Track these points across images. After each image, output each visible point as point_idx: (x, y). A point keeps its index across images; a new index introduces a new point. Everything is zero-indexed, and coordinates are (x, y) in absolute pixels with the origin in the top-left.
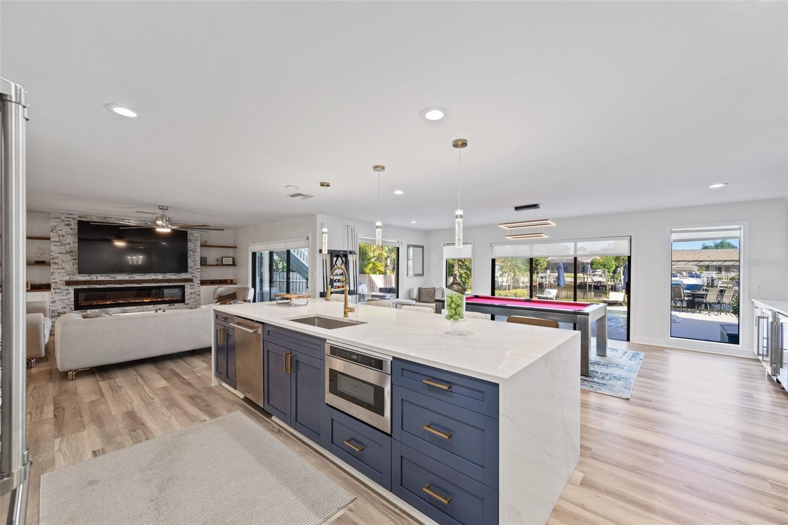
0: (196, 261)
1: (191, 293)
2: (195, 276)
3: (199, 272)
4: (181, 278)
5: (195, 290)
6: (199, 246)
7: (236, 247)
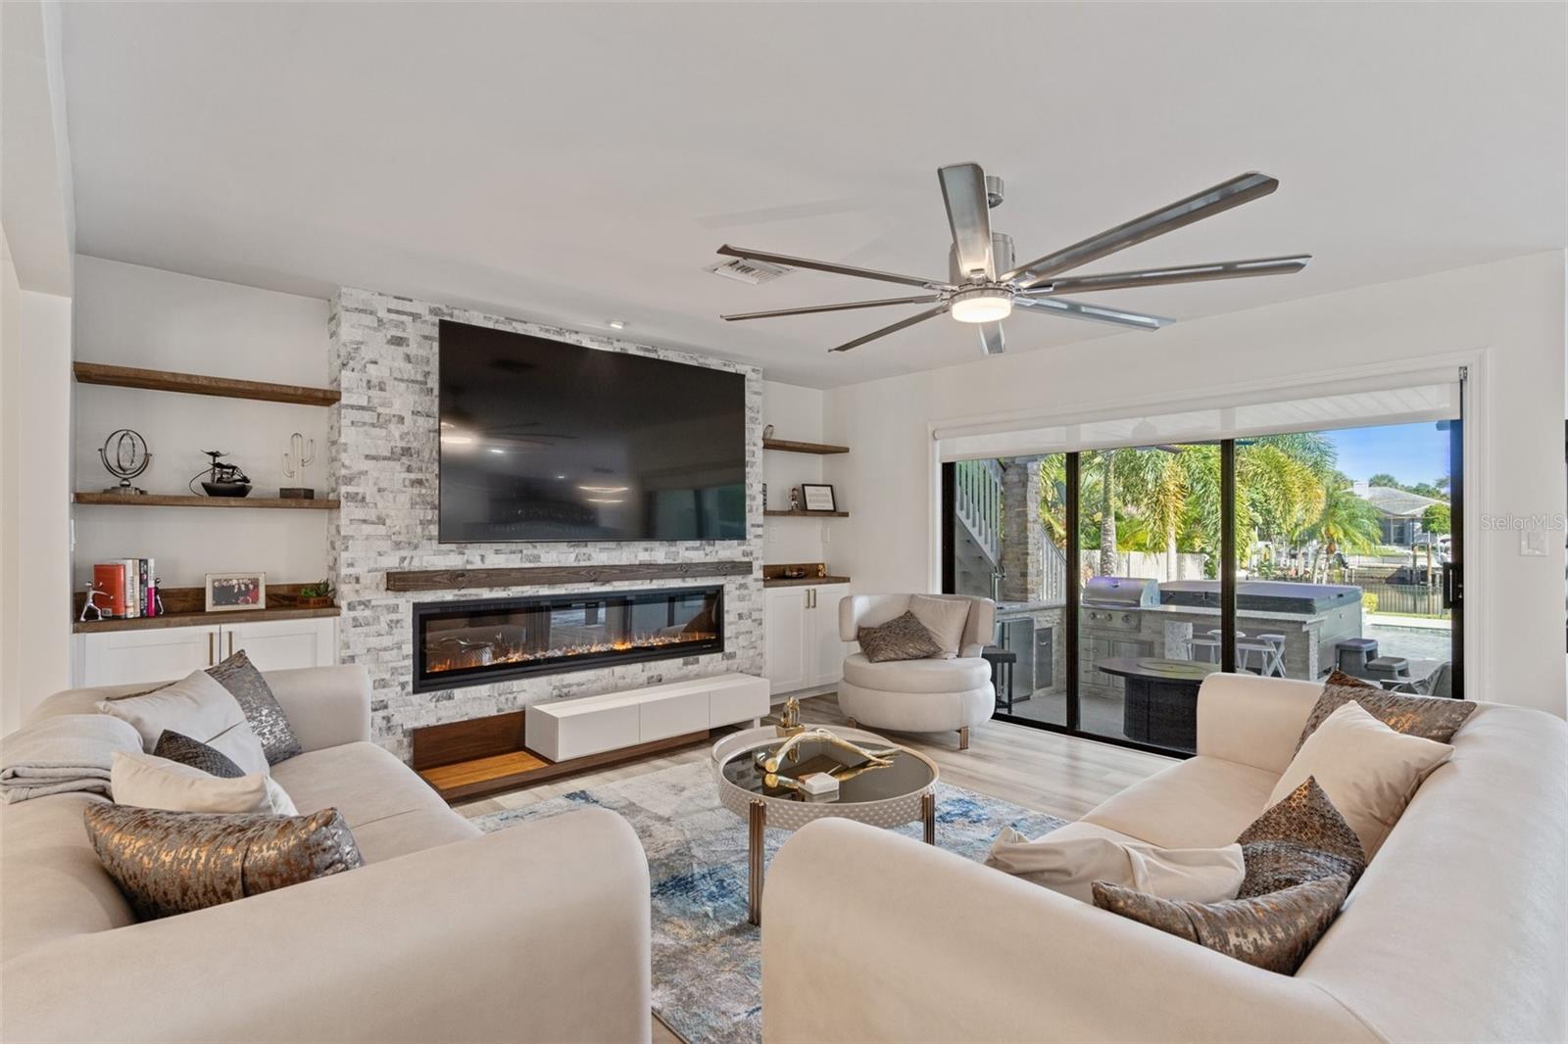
1: (739, 617)
2: (753, 553)
4: (717, 560)
5: (750, 605)
6: (761, 446)
7: (846, 450)
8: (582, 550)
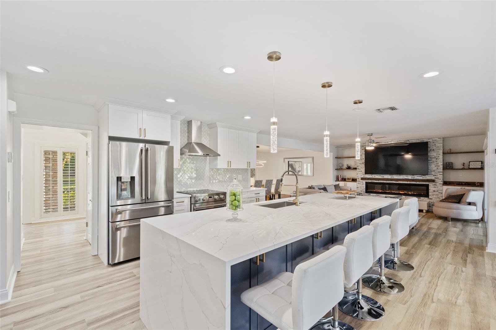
0: (439, 166)
2: (438, 178)
3: (441, 174)
4: (426, 179)
5: (438, 189)
6: (442, 154)
7: (484, 152)
8: (392, 176)
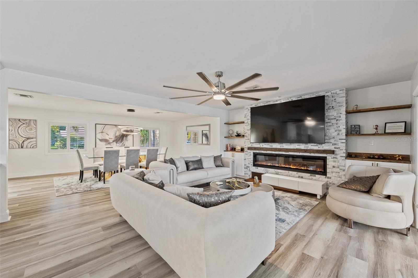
0: (340, 131)
1: (334, 167)
2: (339, 148)
3: (343, 143)
4: (323, 149)
5: (339, 164)
6: (344, 113)
7: (411, 106)
8: (281, 145)
